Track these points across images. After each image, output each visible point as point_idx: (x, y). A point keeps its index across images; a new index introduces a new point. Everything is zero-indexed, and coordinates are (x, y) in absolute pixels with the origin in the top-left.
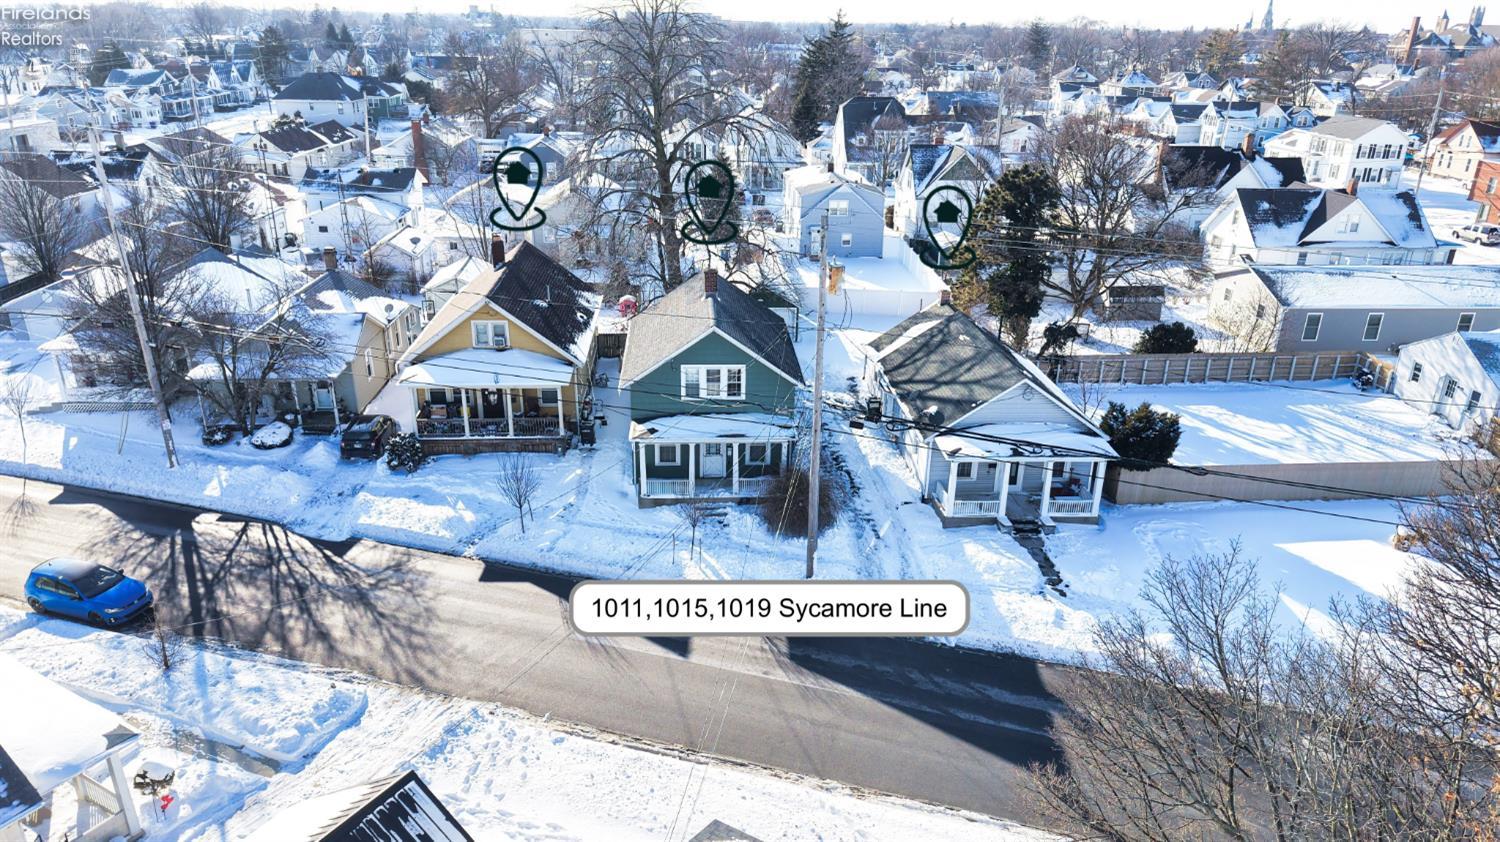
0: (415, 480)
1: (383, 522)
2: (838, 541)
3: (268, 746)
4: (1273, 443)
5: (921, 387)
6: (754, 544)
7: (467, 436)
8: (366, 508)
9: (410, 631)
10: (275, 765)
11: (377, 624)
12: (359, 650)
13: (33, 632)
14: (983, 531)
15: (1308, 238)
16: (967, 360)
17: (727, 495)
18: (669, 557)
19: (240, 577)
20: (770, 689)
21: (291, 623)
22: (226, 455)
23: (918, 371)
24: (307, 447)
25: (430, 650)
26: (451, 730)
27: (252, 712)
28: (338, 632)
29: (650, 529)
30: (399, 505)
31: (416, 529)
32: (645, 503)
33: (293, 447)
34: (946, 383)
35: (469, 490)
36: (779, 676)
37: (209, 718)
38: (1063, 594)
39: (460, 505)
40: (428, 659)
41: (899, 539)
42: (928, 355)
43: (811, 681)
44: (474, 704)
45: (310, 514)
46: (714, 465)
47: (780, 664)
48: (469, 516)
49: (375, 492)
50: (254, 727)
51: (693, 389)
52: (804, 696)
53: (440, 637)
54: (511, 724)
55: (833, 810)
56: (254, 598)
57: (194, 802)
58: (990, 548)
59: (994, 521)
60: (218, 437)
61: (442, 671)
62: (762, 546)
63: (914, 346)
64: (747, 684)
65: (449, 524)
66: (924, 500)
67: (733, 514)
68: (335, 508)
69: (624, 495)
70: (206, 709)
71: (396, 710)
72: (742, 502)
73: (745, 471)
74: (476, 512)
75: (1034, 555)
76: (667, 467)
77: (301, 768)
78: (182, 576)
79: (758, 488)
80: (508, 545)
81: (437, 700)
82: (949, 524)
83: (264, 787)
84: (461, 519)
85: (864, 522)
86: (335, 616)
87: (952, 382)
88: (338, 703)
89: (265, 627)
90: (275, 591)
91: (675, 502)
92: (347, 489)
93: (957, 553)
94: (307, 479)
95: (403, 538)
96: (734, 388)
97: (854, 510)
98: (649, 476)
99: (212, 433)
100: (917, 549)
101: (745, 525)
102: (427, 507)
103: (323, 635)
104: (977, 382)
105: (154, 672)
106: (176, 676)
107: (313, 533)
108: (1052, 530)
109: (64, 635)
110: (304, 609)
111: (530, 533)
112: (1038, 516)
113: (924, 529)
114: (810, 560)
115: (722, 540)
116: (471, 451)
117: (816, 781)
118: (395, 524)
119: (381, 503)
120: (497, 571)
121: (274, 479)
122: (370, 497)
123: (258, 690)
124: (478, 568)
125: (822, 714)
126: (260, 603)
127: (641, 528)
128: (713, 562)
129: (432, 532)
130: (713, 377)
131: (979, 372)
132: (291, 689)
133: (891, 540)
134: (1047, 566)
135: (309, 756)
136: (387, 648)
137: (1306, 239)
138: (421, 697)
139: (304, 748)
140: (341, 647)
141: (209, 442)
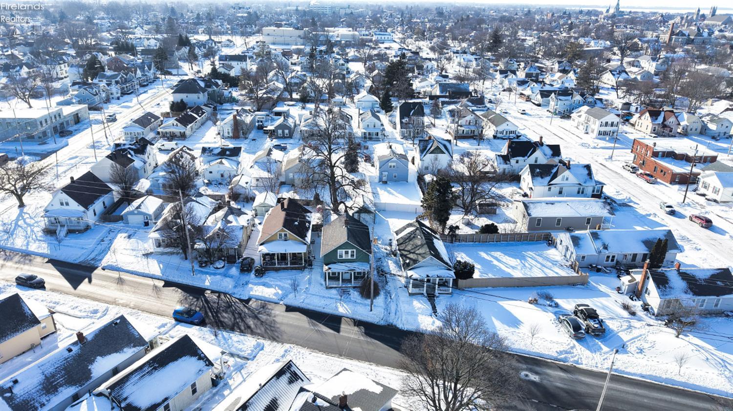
0: (263, 280)
1: (257, 294)
2: (380, 300)
3: (246, 355)
4: (512, 267)
5: (406, 253)
6: (357, 301)
7: (277, 266)
8: (252, 289)
9: (271, 326)
10: (248, 359)
11: (262, 324)
12: (259, 331)
13: (178, 326)
14: (420, 297)
15: (552, 183)
16: (419, 246)
17: (349, 285)
18: (335, 305)
19: (223, 311)
20: (359, 341)
21: (240, 324)
22: (206, 270)
23: (406, 246)
24: (229, 268)
25: (276, 331)
26: (286, 351)
27: (240, 347)
28: (252, 326)
29: (329, 296)
30: (261, 288)
31: (267, 296)
32: (327, 288)
33: (225, 268)
34: (412, 253)
35: (279, 283)
36: (362, 338)
37: (230, 348)
38: (436, 316)
39: (277, 288)
40: (276, 334)
41: (397, 299)
42: (409, 241)
43: (369, 339)
44: (289, 345)
45: (236, 291)
46: (347, 276)
47: (362, 335)
48: (280, 292)
49: (253, 284)
50: (241, 350)
51: (341, 256)
52: (367, 343)
53: (278, 328)
54: (299, 350)
55: (371, 369)
56: (228, 316)
57: (233, 367)
58: (420, 302)
59: (423, 294)
60: (203, 265)
61: (280, 336)
62: (359, 301)
63: (406, 237)
64: (354, 340)
65: (275, 294)
66: (405, 287)
67: (352, 291)
68: (242, 288)
69: (322, 285)
70: (228, 346)
71: (271, 346)
72: (354, 287)
73: (356, 278)
74: (281, 290)
75: (431, 304)
76: (334, 277)
77: (253, 360)
78: (208, 311)
79: (359, 283)
80: (292, 300)
81: (280, 344)
82: (411, 295)
83: (247, 363)
84: (278, 293)
85: (388, 293)
86: (251, 322)
87: (414, 253)
88: (258, 345)
89: (234, 325)
90: (233, 315)
91: (335, 288)
92: (244, 282)
93: (410, 304)
94: (232, 279)
95: (263, 299)
96: (352, 256)
97: (386, 290)
98: (329, 279)
99: (202, 264)
100: (401, 302)
101: (355, 295)
102: (269, 289)
103: (249, 327)
104: (420, 254)
105: (213, 337)
106: (218, 338)
107: (238, 297)
108: (438, 297)
109: (187, 327)
110: (243, 320)
111: (297, 298)
112: (435, 292)
113: (403, 296)
114: (371, 307)
115: (348, 299)
116: (277, 270)
117: (368, 363)
118: (260, 294)
119: (255, 288)
120: (290, 309)
121: (224, 280)
122: (252, 286)
123: (239, 341)
124: (284, 308)
125: (371, 347)
126: (231, 319)
127: (327, 296)
128: (346, 306)
129: (271, 297)
130: (347, 253)
131: (421, 251)
132: (246, 341)
133: (394, 300)
134: (434, 308)
135: (255, 357)
136: (265, 330)
137: (551, 183)
138: (276, 343)
139: (253, 355)
140: (254, 330)
141: (201, 266)
